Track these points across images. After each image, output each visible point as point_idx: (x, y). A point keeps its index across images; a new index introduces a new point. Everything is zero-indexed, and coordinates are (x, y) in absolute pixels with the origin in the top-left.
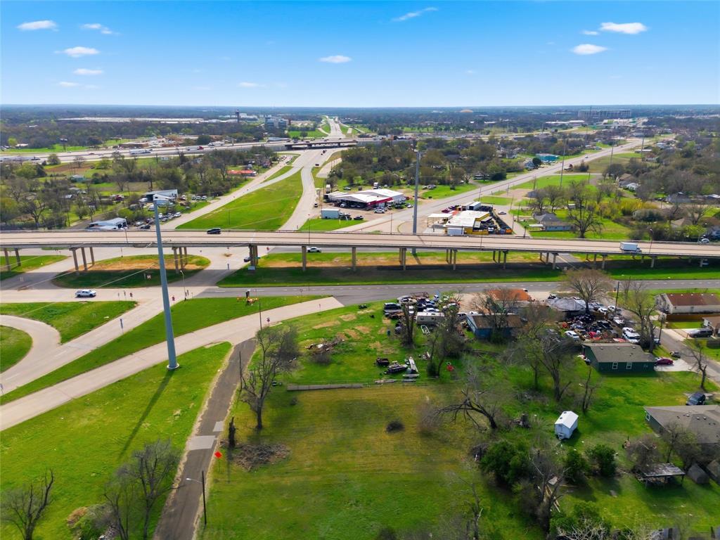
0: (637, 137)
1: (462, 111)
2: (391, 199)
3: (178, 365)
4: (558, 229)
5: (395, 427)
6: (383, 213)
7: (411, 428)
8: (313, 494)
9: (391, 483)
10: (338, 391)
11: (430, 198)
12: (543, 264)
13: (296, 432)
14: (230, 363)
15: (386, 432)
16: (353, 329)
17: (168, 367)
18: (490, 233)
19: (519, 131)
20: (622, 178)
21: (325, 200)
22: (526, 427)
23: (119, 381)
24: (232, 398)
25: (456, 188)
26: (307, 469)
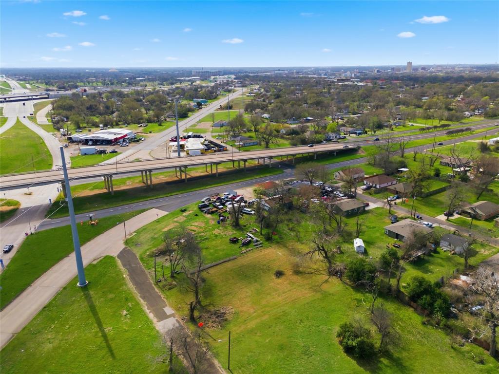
0: (239, 87)
1: (109, 71)
2: (126, 135)
3: (87, 282)
4: (251, 144)
5: (279, 274)
6: (127, 146)
7: (289, 272)
8: (274, 326)
9: (308, 303)
10: (224, 264)
11: (150, 132)
12: (261, 165)
13: (224, 296)
14: (127, 269)
15: (276, 278)
16: (192, 225)
17: (78, 284)
18: (215, 151)
19: (165, 84)
20: (256, 112)
21: (69, 141)
22: (342, 253)
23: (45, 307)
24: (156, 290)
25: (162, 124)
26: (254, 314)
